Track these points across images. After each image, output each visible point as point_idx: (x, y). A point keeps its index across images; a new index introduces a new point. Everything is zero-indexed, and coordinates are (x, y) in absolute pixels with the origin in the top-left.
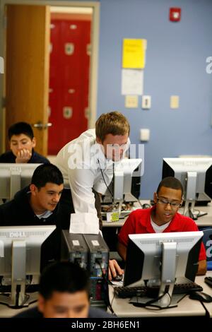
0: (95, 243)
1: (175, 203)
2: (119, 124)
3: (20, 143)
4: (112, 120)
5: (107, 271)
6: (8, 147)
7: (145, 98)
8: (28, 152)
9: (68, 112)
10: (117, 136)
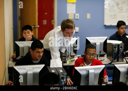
0: (61, 71)
1: (94, 54)
2: (71, 24)
3: (27, 33)
4: (68, 22)
5: (66, 82)
6: (22, 35)
7: (76, 14)
8: (31, 37)
9: (45, 22)
10: (70, 29)
